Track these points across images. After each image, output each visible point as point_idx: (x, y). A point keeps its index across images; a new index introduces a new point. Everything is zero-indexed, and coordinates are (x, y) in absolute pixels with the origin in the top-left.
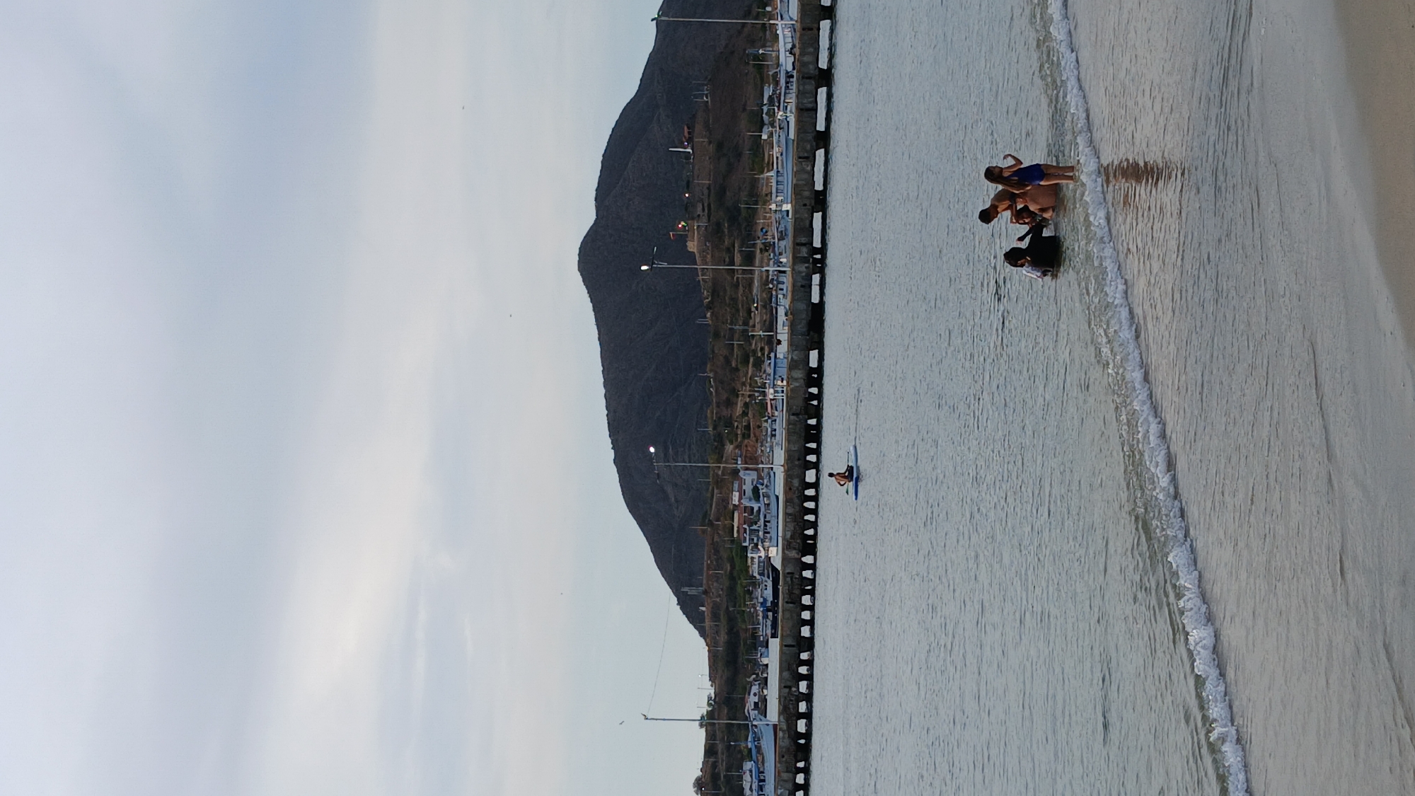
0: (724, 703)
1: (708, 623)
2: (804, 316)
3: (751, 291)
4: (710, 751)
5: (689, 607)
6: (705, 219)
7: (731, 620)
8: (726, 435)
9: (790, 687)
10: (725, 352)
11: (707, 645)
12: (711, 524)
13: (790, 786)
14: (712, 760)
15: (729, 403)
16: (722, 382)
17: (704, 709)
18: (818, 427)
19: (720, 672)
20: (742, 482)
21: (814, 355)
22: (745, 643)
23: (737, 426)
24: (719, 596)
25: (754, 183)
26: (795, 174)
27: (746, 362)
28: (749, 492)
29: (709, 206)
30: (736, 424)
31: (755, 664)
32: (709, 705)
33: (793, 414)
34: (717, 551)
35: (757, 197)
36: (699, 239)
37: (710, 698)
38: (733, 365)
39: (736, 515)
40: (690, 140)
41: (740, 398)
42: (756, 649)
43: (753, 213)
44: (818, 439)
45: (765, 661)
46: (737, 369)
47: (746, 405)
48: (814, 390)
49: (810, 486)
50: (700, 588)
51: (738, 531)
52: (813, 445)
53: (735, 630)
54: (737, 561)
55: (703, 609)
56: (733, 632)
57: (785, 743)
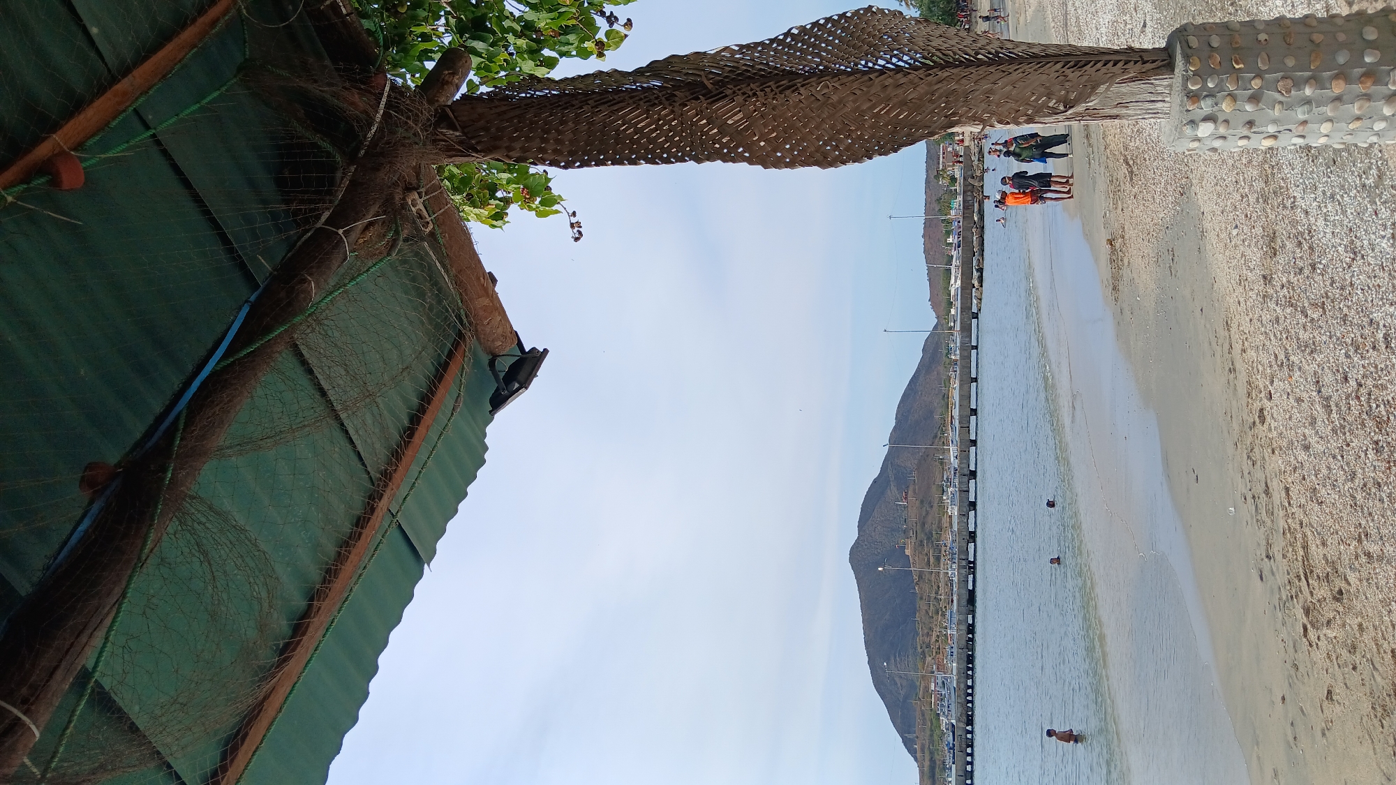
1: (919, 755)
2: (964, 597)
3: (939, 576)
5: (908, 744)
6: (914, 539)
7: (931, 753)
10: (926, 608)
11: (918, 767)
15: (928, 635)
16: (924, 623)
18: (973, 656)
21: (970, 617)
22: (939, 768)
24: (925, 740)
26: (960, 522)
27: (937, 613)
28: (940, 684)
29: (916, 532)
30: (932, 646)
33: (960, 648)
34: (923, 715)
35: (940, 529)
36: (911, 549)
38: (930, 614)
39: (933, 696)
40: (906, 498)
41: (934, 632)
42: (944, 771)
46: (932, 617)
47: (938, 636)
48: (970, 636)
50: (914, 736)
55: (916, 747)
56: (932, 760)
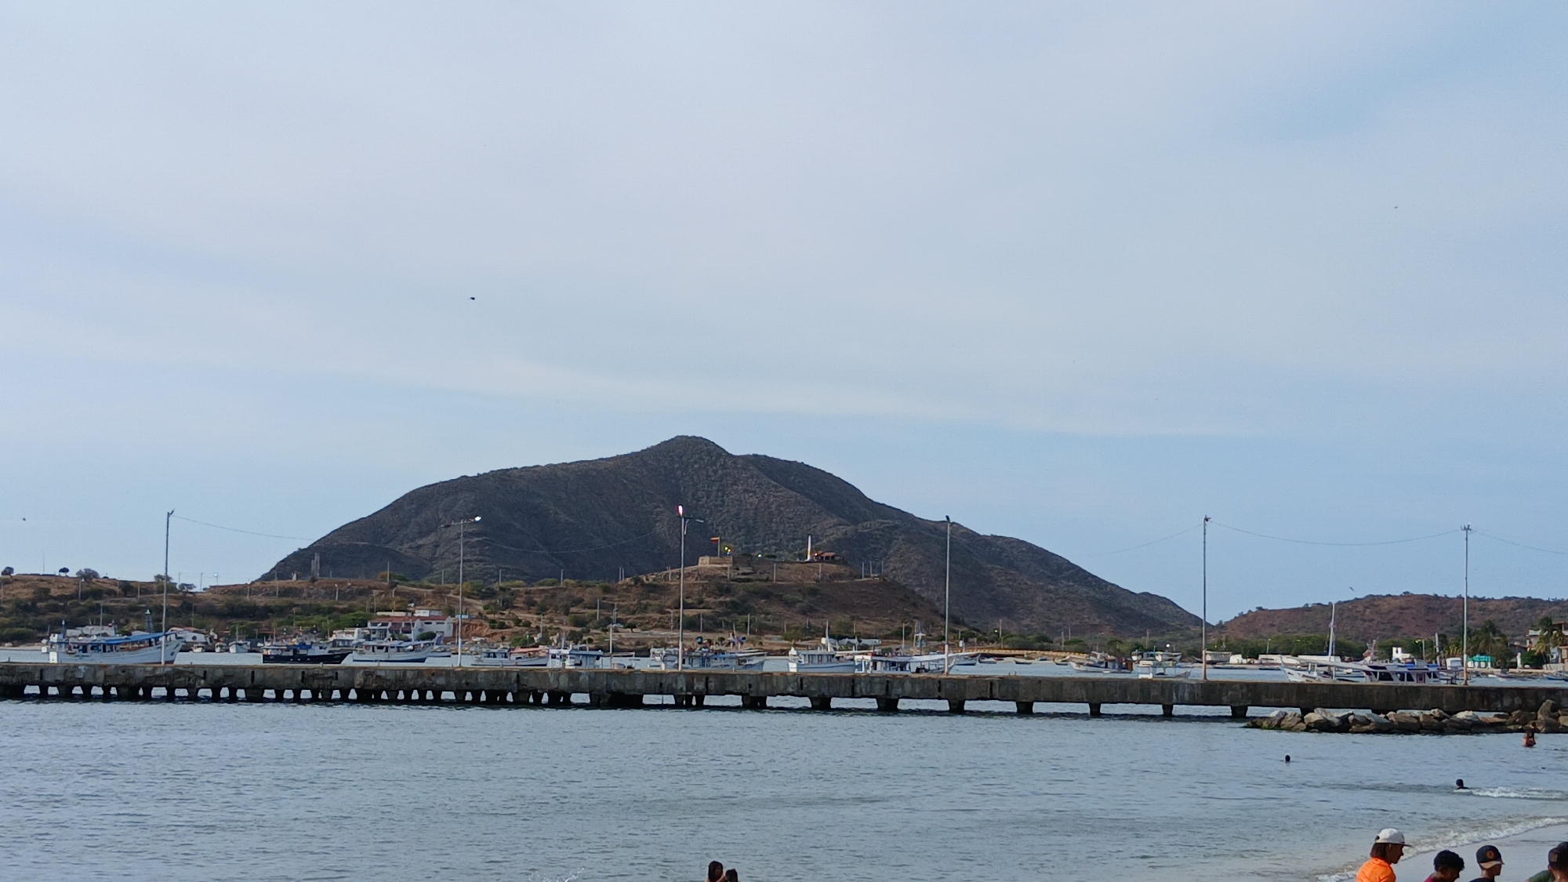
0: (184, 603)
1: (277, 583)
2: (628, 687)
3: (655, 627)
4: (127, 588)
5: (297, 562)
6: (734, 574)
7: (281, 611)
8: (493, 601)
9: (204, 678)
10: (587, 599)
11: (253, 583)
12: (393, 586)
13: (89, 679)
14: (118, 587)
15: (530, 604)
16: (553, 596)
17: (178, 579)
18: (504, 704)
19: (220, 598)
20: (440, 620)
21: (585, 698)
22: (254, 626)
23: (504, 614)
24: (309, 596)
25: (773, 630)
26: (784, 675)
27: (578, 622)
28: (429, 628)
29: (749, 580)
30: (506, 612)
31: (229, 637)
32: (183, 586)
33: (518, 676)
34: (360, 593)
35: (758, 631)
36: (711, 569)
37: (190, 586)
38: (573, 609)
39: (402, 614)
40: (820, 559)
41: (536, 616)
42: (247, 639)
43: (741, 629)
44: (491, 704)
45: (232, 650)
46: (567, 613)
47: (528, 624)
48: (545, 699)
49: (437, 694)
50: (318, 574)
51: (384, 616)
53: (270, 614)
54: (351, 616)
55: (294, 578)
56: (267, 612)
57: (140, 675)
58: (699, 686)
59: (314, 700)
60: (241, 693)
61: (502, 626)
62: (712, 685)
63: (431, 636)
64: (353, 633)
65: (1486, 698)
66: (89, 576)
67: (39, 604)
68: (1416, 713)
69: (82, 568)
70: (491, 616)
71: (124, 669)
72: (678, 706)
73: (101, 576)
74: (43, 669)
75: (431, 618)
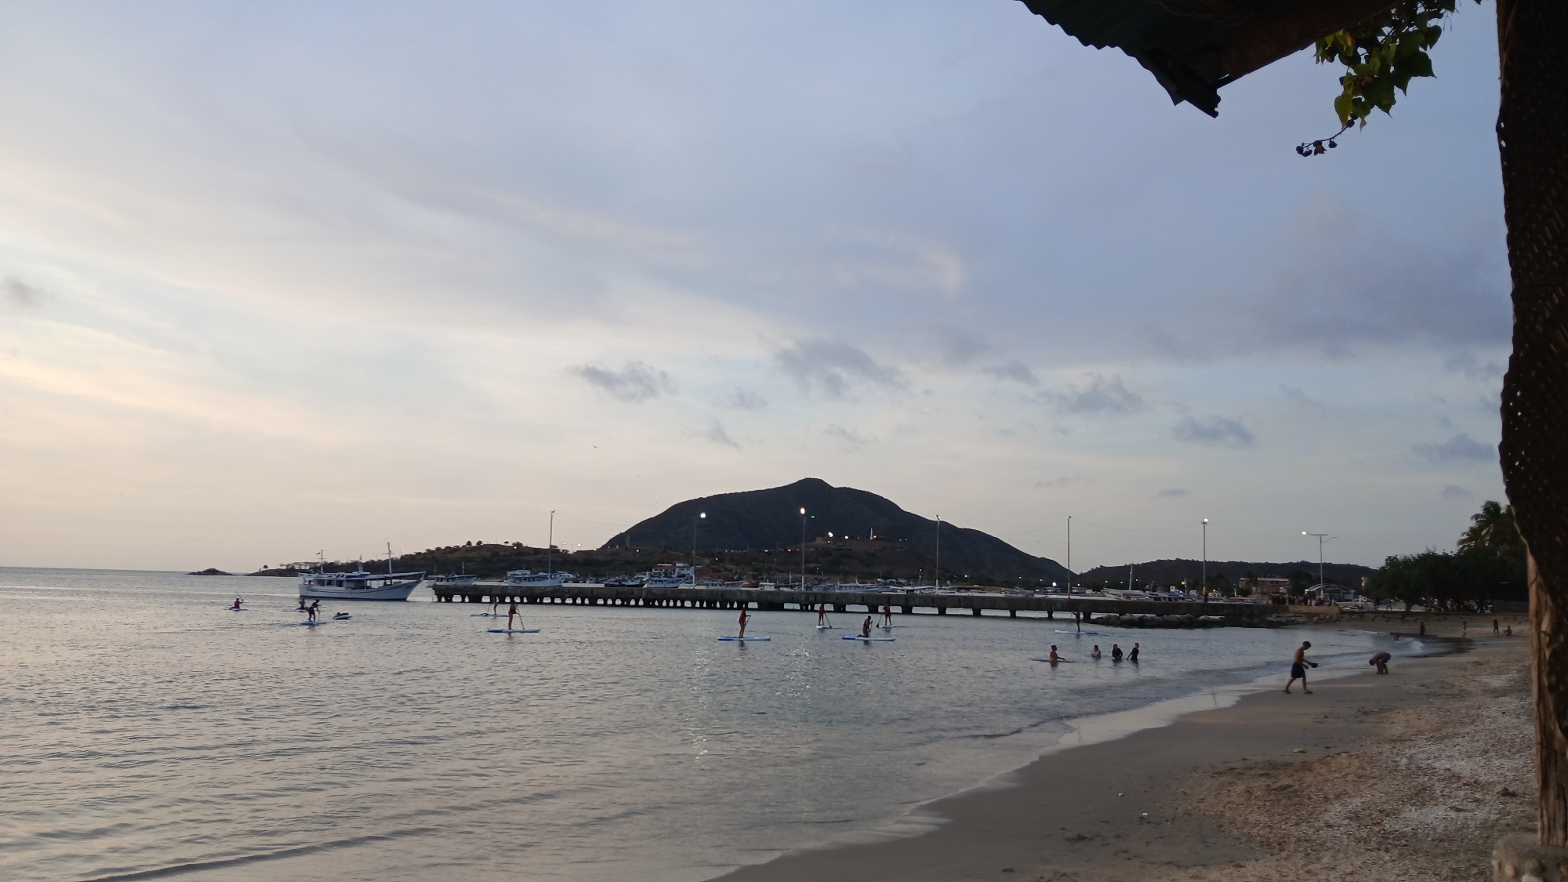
0: (563, 559)
1: (610, 549)
2: (777, 600)
3: (794, 573)
4: (537, 551)
5: (619, 539)
6: (834, 547)
7: (611, 562)
8: (715, 559)
9: (568, 593)
11: (597, 549)
13: (513, 593)
14: (532, 553)
15: (732, 561)
17: (561, 548)
18: (715, 608)
19: (582, 557)
20: (688, 568)
21: (756, 605)
25: (853, 574)
26: (855, 594)
27: (755, 570)
28: (683, 572)
29: (840, 549)
31: (587, 576)
32: (563, 551)
34: (650, 554)
35: (846, 577)
36: (822, 544)
37: (567, 551)
38: (754, 563)
39: (670, 565)
41: (736, 567)
43: (837, 573)
44: (709, 607)
45: (587, 582)
47: (731, 571)
49: (683, 603)
50: (629, 545)
51: (661, 566)
52: (705, 605)
53: (606, 565)
54: (644, 567)
55: (617, 547)
56: (604, 563)
57: (537, 592)
58: (812, 599)
59: (622, 605)
60: (587, 602)
61: (719, 571)
62: (818, 598)
63: (684, 576)
64: (645, 574)
65: (1216, 609)
66: (519, 545)
67: (495, 559)
68: (1178, 616)
69: (515, 541)
70: (713, 567)
71: (530, 588)
72: (801, 610)
73: (524, 546)
74: (491, 588)
75: (684, 567)
